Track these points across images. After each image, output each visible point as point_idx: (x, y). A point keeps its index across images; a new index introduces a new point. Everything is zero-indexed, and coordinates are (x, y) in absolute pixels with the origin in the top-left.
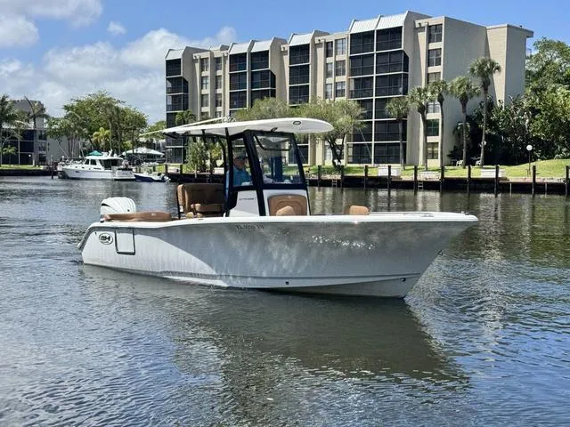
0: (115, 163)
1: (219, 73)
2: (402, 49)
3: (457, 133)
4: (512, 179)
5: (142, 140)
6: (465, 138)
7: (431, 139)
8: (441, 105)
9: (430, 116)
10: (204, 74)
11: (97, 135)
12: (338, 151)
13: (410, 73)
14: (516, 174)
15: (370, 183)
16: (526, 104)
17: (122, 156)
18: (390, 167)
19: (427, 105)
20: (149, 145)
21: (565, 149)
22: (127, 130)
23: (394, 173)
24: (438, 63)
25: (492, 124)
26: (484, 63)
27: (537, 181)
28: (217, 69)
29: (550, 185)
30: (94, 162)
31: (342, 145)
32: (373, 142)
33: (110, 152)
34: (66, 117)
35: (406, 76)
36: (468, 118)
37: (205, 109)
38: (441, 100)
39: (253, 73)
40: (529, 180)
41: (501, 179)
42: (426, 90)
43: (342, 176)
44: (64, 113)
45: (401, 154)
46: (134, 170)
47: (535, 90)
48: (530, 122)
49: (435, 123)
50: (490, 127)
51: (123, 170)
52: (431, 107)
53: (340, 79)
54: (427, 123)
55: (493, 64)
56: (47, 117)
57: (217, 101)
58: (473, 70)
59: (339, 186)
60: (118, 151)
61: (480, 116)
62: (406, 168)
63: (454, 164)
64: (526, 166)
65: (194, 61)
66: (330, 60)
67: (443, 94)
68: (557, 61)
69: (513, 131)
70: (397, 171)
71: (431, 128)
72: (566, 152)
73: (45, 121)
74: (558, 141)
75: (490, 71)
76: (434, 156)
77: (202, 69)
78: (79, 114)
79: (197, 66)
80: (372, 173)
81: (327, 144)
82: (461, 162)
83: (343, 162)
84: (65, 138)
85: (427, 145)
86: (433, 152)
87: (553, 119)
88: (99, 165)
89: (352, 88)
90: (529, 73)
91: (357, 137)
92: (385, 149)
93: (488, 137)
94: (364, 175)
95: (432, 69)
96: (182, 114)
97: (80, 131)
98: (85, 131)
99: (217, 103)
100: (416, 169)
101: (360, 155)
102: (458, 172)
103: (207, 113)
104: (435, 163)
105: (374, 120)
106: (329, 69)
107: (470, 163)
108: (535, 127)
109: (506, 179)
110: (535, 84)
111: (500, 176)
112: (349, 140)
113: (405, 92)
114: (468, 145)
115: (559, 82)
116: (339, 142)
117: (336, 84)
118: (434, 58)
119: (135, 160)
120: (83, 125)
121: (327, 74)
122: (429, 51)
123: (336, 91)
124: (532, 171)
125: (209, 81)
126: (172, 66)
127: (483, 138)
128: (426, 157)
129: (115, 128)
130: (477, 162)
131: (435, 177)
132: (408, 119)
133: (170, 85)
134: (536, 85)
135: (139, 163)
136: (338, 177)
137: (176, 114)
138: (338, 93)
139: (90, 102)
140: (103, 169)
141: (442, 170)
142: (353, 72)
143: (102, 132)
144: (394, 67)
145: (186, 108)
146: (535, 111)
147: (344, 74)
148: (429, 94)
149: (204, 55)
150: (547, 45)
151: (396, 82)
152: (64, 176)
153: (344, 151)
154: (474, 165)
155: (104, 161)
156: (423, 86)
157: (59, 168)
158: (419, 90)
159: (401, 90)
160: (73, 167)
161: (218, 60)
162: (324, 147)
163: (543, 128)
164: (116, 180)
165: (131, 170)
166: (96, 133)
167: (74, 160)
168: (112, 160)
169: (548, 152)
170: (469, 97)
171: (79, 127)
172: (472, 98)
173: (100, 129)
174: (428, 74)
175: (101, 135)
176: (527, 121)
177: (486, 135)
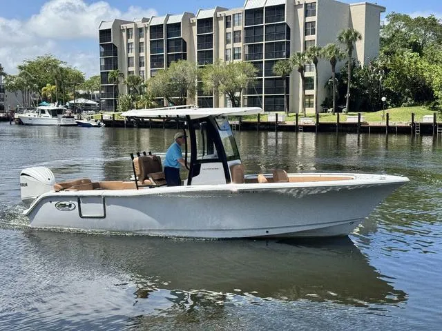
0: (60, 112)
1: (142, 40)
2: (285, 21)
3: (328, 87)
4: (371, 124)
5: (81, 92)
6: (335, 90)
7: (308, 92)
8: (316, 66)
9: (307, 74)
10: (130, 41)
11: (45, 90)
12: (236, 101)
13: (291, 40)
14: (373, 119)
15: (261, 127)
16: (380, 64)
17: (66, 107)
18: (277, 115)
19: (305, 66)
20: (87, 96)
21: (409, 99)
22: (69, 85)
23: (280, 119)
24: (313, 33)
25: (353, 79)
26: (350, 33)
27: (390, 124)
28: (140, 37)
29: (400, 128)
30: (43, 112)
31: (240, 97)
32: (263, 95)
33: (56, 103)
34: (20, 75)
35: (288, 43)
36: (337, 75)
37: (131, 69)
38: (316, 62)
39: (168, 41)
40: (384, 124)
41: (363, 123)
42: (304, 55)
43: (240, 122)
44: (18, 72)
45: (285, 104)
46: (76, 117)
47: (387, 53)
48: (383, 78)
49: (311, 79)
50: (353, 82)
51: (67, 117)
52: (308, 67)
53: (237, 45)
54: (305, 80)
55: (356, 34)
56: (4, 74)
57: (140, 63)
58: (340, 38)
59: (237, 130)
60: (62, 102)
61: (345, 75)
62: (289, 114)
63: (326, 111)
64: (380, 113)
65: (122, 31)
66: (229, 30)
67: (318, 58)
68: (403, 30)
69: (370, 85)
70: (283, 117)
71: (308, 83)
72: (410, 101)
73: (3, 77)
74: (404, 93)
75: (354, 39)
76: (310, 105)
77: (128, 37)
78: (31, 72)
79: (124, 34)
80: (263, 119)
81: (227, 96)
82: (331, 110)
84: (19, 92)
85: (305, 96)
86: (309, 102)
87: (400, 76)
88: (47, 114)
89: (247, 53)
90: (382, 39)
91: (251, 91)
92: (273, 100)
93: (352, 90)
94: (257, 121)
95: (309, 38)
96: (113, 73)
97: (31, 86)
98: (36, 86)
99: (141, 64)
100: (297, 116)
101: (254, 104)
102: (329, 118)
103: (133, 72)
104: (311, 111)
105: (264, 77)
106: (229, 37)
107: (338, 110)
108: (388, 83)
109: (366, 123)
110: (386, 49)
111: (361, 121)
112: (245, 93)
113: (288, 56)
114: (336, 97)
115: (405, 46)
116: (237, 94)
117: (234, 49)
118: (310, 28)
119: (76, 109)
120: (34, 81)
121: (227, 41)
122: (306, 24)
123: (234, 55)
124: (386, 117)
125: (134, 46)
126: (105, 34)
127: (348, 91)
128: (304, 106)
129: (60, 84)
130: (344, 110)
131: (311, 122)
132: (291, 77)
133: (103, 50)
134: (388, 49)
135: (80, 112)
136: (237, 122)
137: (108, 73)
138: (236, 56)
139: (39, 63)
140: (50, 117)
141: (318, 117)
142: (247, 40)
143: (49, 87)
144: (279, 36)
145: (116, 68)
146: (387, 71)
147: (240, 41)
148: (306, 57)
149: (129, 26)
150: (395, 18)
151: (281, 49)
152: (20, 122)
153: (241, 101)
154: (341, 112)
155: (52, 110)
156: (302, 51)
157: (16, 116)
158: (299, 54)
159: (285, 54)
160: (27, 115)
161: (141, 30)
162: (226, 98)
163: (393, 83)
164: (61, 125)
165: (73, 117)
166: (44, 88)
167: (28, 109)
168: (58, 110)
169: (397, 101)
170: (338, 60)
171: (31, 83)
172: (340, 60)
173: (48, 85)
174: (305, 41)
175: (49, 89)
176: (381, 77)
177: (350, 89)
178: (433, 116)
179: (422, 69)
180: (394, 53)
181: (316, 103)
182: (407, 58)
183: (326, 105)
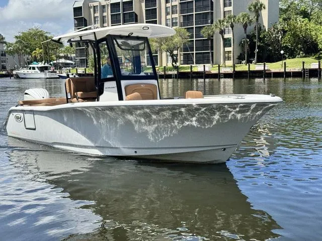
0: (46, 68)
1: (105, 14)
3: (242, 45)
4: (273, 70)
5: (62, 55)
6: (247, 47)
7: (227, 49)
8: (232, 29)
9: (226, 36)
10: (96, 15)
11: (35, 53)
12: (175, 58)
13: (214, 11)
14: (275, 67)
15: (194, 75)
16: (279, 27)
17: (50, 64)
18: (204, 66)
19: (225, 30)
20: (66, 58)
21: (301, 52)
22: (53, 49)
23: (207, 69)
24: (230, 5)
25: (260, 39)
26: (257, 4)
27: (287, 71)
28: (103, 12)
29: (294, 73)
30: (34, 68)
31: (177, 54)
32: (195, 52)
33: (43, 62)
34: (16, 43)
35: (212, 13)
36: (248, 37)
38: (232, 26)
39: (124, 14)
40: (282, 70)
41: (267, 70)
42: (223, 21)
43: (178, 72)
45: (211, 58)
46: (58, 72)
47: (285, 20)
48: (282, 37)
49: (229, 40)
50: (260, 41)
51: (51, 72)
52: (227, 30)
53: (174, 16)
54: (225, 40)
55: (261, 5)
56: (5, 43)
58: (250, 9)
59: (176, 78)
60: (48, 61)
61: (254, 36)
62: (214, 66)
63: (241, 63)
64: (280, 62)
65: (90, 8)
66: (169, 5)
67: (234, 23)
68: (296, 2)
69: (272, 43)
70: (209, 68)
71: (227, 43)
72: (302, 54)
73: (4, 45)
74: (297, 48)
75: (260, 9)
76: (229, 58)
77: (95, 13)
78: (24, 40)
79: (92, 10)
80: (195, 70)
82: (244, 62)
83: (178, 64)
84: (16, 55)
85: (225, 52)
86: (228, 56)
87: (295, 35)
88: (37, 70)
89: (182, 21)
90: (281, 9)
91: (185, 49)
92: (201, 55)
93: (259, 47)
94: (189, 71)
95: (227, 9)
98: (28, 50)
100: (219, 67)
101: (188, 59)
102: (243, 67)
104: (230, 63)
105: (194, 39)
106: (168, 11)
107: (249, 62)
108: (286, 41)
109: (269, 70)
111: (266, 69)
112: (181, 51)
113: (212, 22)
114: (248, 52)
115: (297, 14)
116: (175, 52)
117: (172, 19)
118: (227, 2)
119: (58, 66)
121: (167, 14)
123: (173, 23)
124: (284, 65)
125: (99, 19)
126: (77, 11)
127: (256, 48)
128: (225, 60)
129: (46, 48)
130: (253, 62)
131: (230, 70)
132: (214, 38)
133: (76, 22)
134: (285, 16)
135: (60, 68)
136: (176, 72)
138: (174, 24)
139: (30, 34)
140: (39, 72)
141: (234, 67)
142: (182, 12)
143: (38, 51)
144: (205, 8)
146: (285, 32)
147: (177, 13)
148: (225, 24)
149: (95, 4)
151: (207, 18)
152: (17, 77)
153: (179, 57)
154: (251, 63)
155: (40, 67)
156: (222, 18)
157: (14, 72)
158: (220, 21)
159: (209, 21)
160: (22, 71)
161: (104, 7)
162: (167, 55)
163: (290, 41)
164: (47, 78)
165: (56, 72)
166: (34, 51)
167: (23, 67)
168: (44, 67)
169: (292, 54)
170: (248, 25)
171: (25, 48)
172: (250, 25)
173: (37, 49)
174: (225, 12)
175: (38, 52)
176: (280, 37)
177: (258, 46)
178: (318, 63)
179: (310, 29)
180: (290, 19)
181: (233, 57)
182: (299, 23)
183: (240, 58)
